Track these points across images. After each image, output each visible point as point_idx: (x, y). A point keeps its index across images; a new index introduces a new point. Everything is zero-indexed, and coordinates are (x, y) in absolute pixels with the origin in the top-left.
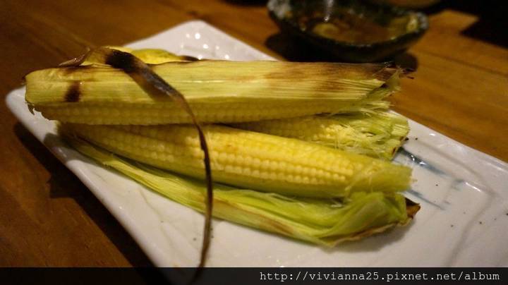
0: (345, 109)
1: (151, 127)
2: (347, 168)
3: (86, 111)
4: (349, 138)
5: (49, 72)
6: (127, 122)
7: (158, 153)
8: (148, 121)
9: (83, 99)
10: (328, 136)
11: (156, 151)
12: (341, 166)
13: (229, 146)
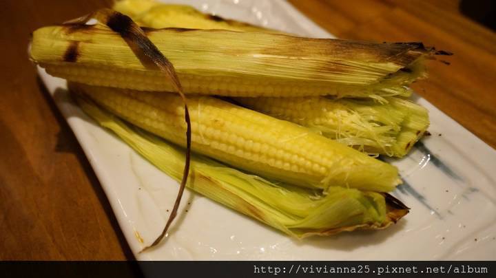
0: (354, 94)
1: (147, 93)
2: (330, 159)
3: (84, 72)
4: (353, 125)
5: (53, 30)
6: (123, 86)
7: (152, 120)
8: (142, 88)
9: (80, 60)
10: (330, 121)
11: (149, 117)
12: (323, 156)
13: (216, 121)
